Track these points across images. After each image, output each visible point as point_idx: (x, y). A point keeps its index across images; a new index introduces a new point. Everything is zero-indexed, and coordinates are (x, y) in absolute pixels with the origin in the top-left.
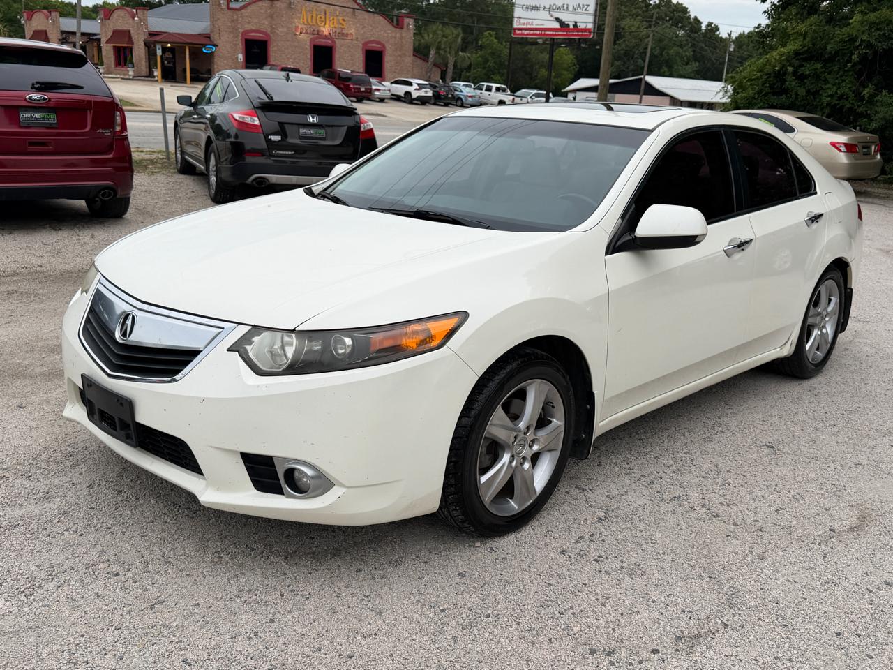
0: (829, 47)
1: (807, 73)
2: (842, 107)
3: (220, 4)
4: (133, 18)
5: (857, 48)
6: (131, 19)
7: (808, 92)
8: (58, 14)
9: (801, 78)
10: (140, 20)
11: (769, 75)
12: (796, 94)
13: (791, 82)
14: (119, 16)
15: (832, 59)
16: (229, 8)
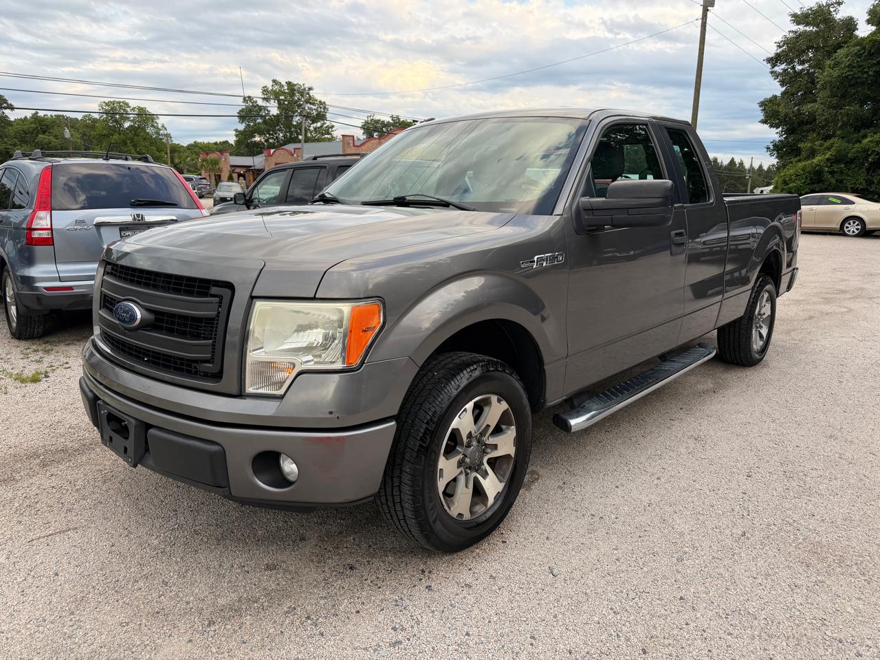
0: (849, 155)
1: (836, 170)
2: (858, 188)
3: (349, 143)
4: (293, 155)
5: (870, 155)
6: (290, 156)
7: (837, 181)
8: (228, 154)
9: (832, 173)
10: (298, 156)
11: (809, 172)
12: (830, 183)
13: (827, 176)
14: (280, 154)
15: (852, 161)
16: (354, 145)
